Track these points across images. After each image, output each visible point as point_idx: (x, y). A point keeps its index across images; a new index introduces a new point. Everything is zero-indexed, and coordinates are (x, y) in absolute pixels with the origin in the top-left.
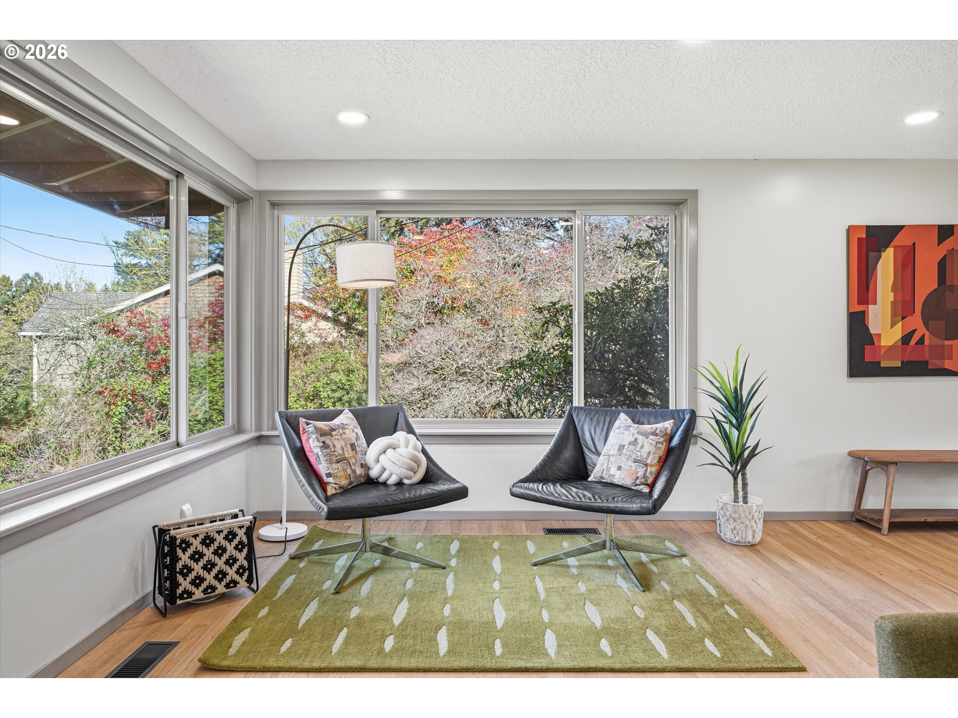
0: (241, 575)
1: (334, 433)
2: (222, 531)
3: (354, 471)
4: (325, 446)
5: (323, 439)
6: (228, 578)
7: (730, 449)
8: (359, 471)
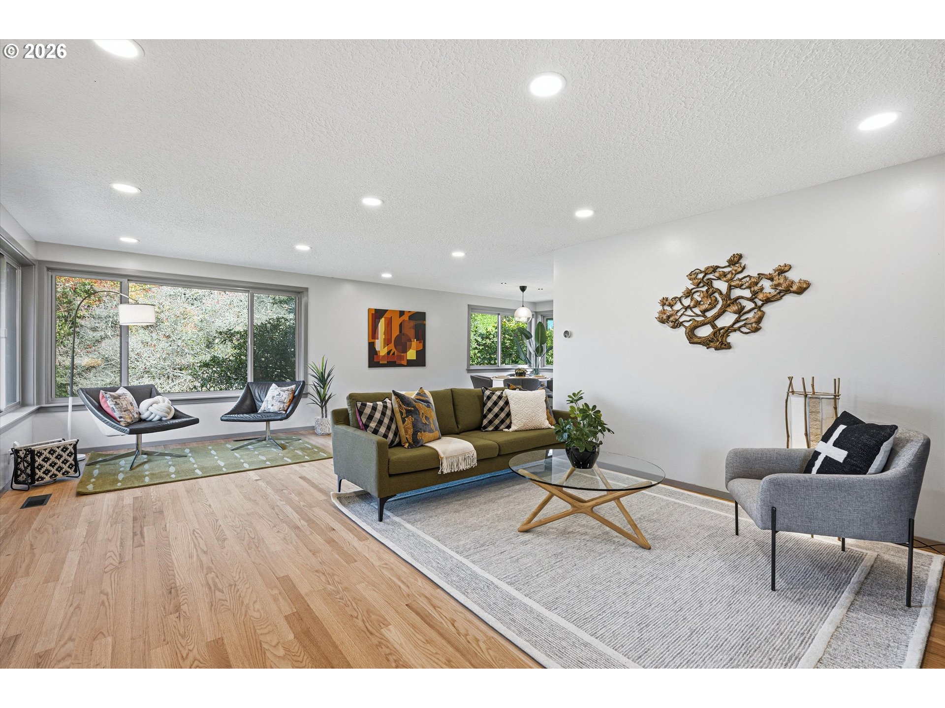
0: (71, 468)
1: (121, 398)
2: (60, 447)
3: (133, 415)
4: (116, 404)
5: (115, 400)
6: (64, 470)
7: (320, 396)
8: (136, 416)
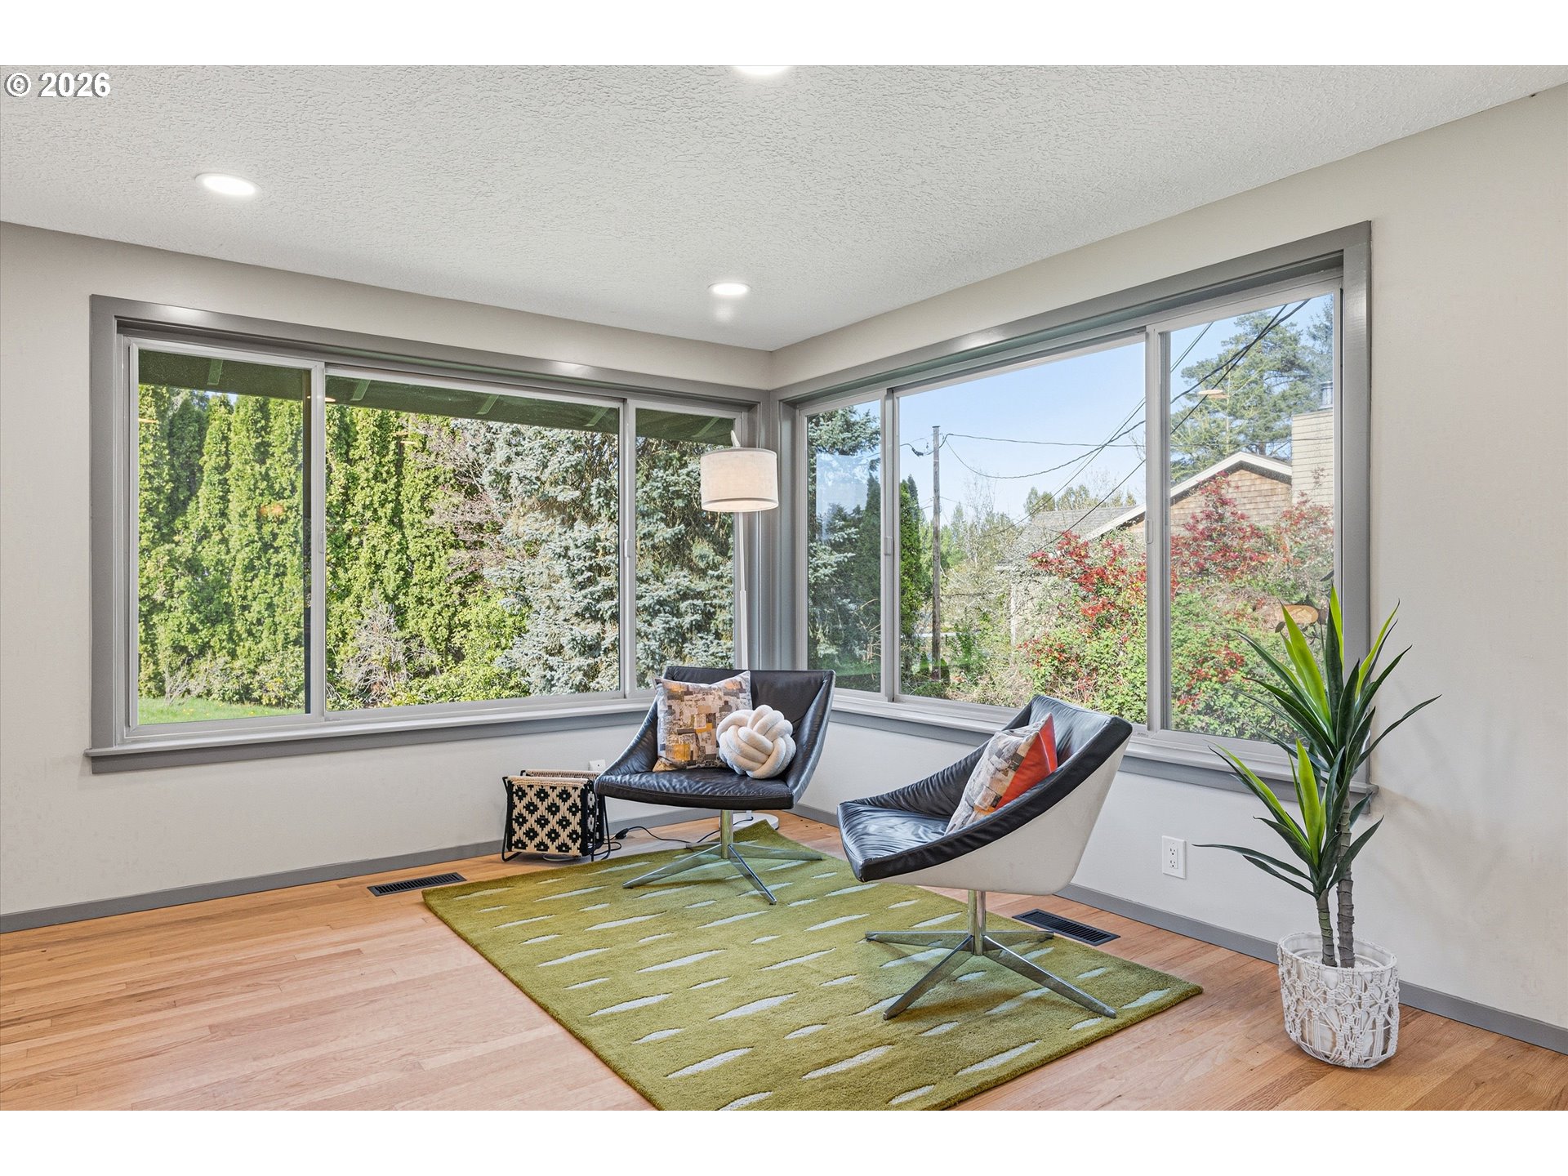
2: (556, 788)
3: (700, 749)
6: (561, 840)
8: (707, 750)
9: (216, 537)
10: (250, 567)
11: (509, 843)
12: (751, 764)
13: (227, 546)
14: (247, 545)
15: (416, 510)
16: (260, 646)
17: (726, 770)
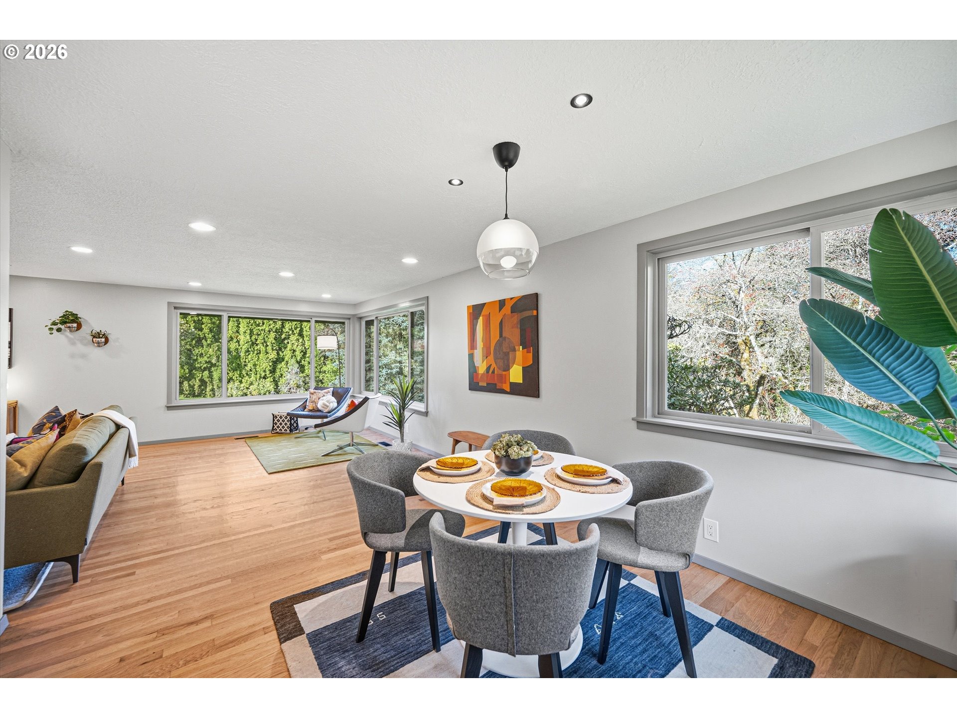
9: (235, 340)
10: (248, 351)
11: (273, 429)
12: (323, 409)
13: (239, 343)
14: (246, 343)
15: (308, 330)
16: (251, 379)
17: (320, 411)
